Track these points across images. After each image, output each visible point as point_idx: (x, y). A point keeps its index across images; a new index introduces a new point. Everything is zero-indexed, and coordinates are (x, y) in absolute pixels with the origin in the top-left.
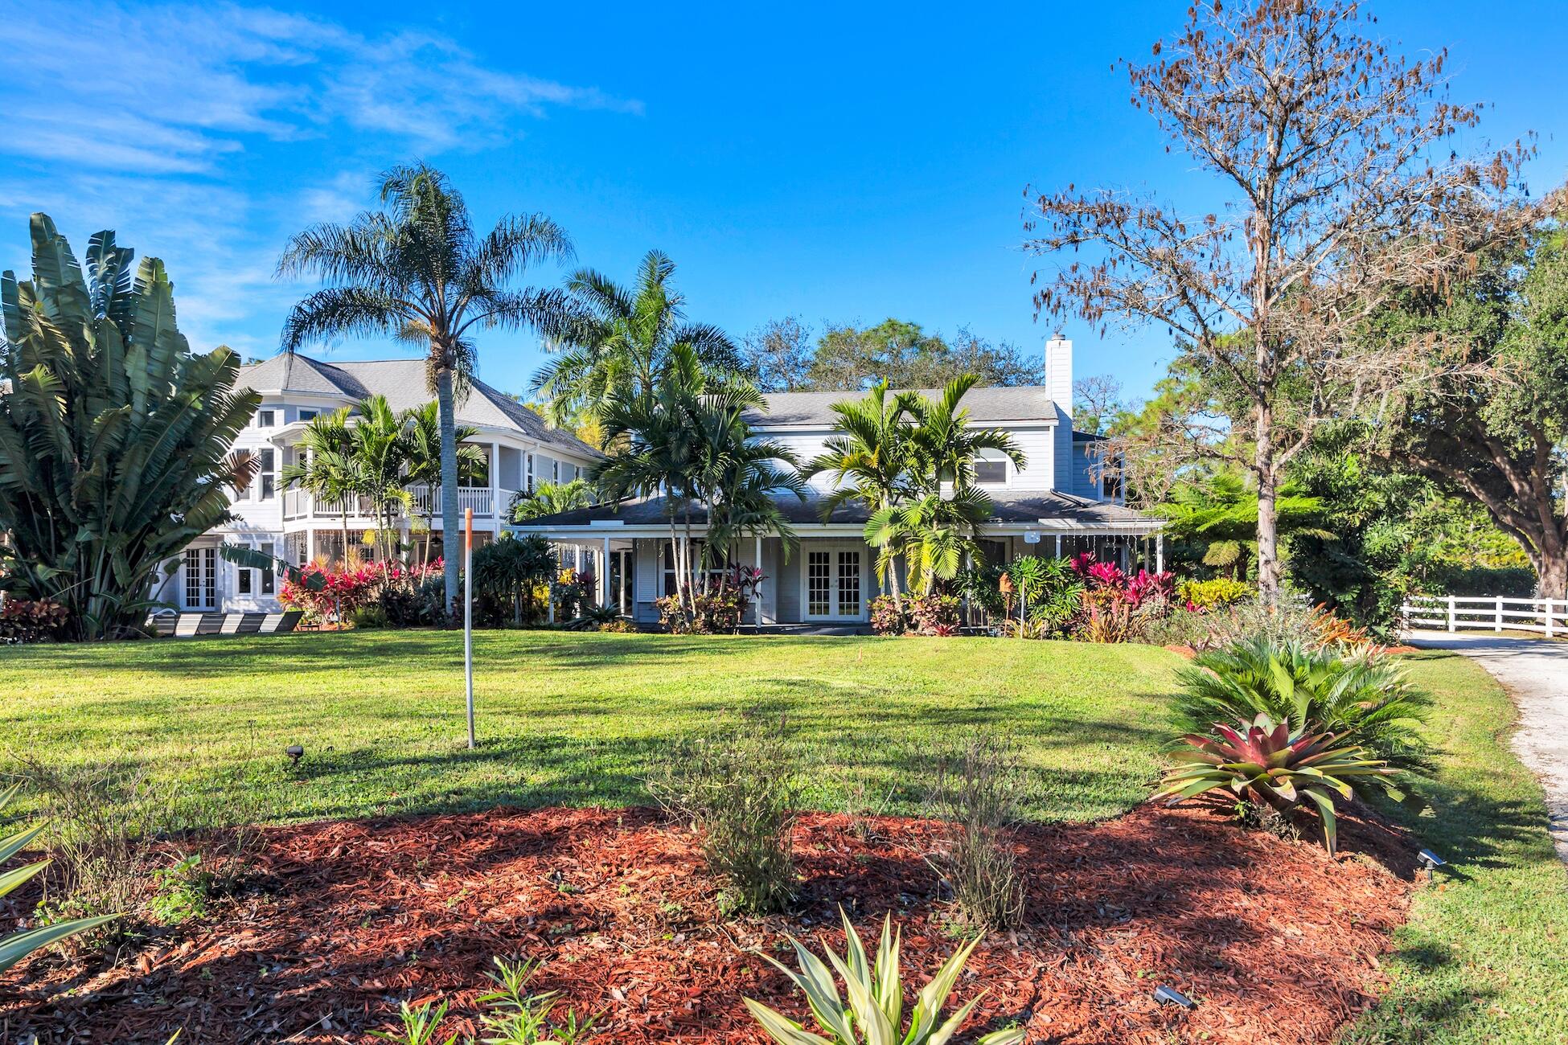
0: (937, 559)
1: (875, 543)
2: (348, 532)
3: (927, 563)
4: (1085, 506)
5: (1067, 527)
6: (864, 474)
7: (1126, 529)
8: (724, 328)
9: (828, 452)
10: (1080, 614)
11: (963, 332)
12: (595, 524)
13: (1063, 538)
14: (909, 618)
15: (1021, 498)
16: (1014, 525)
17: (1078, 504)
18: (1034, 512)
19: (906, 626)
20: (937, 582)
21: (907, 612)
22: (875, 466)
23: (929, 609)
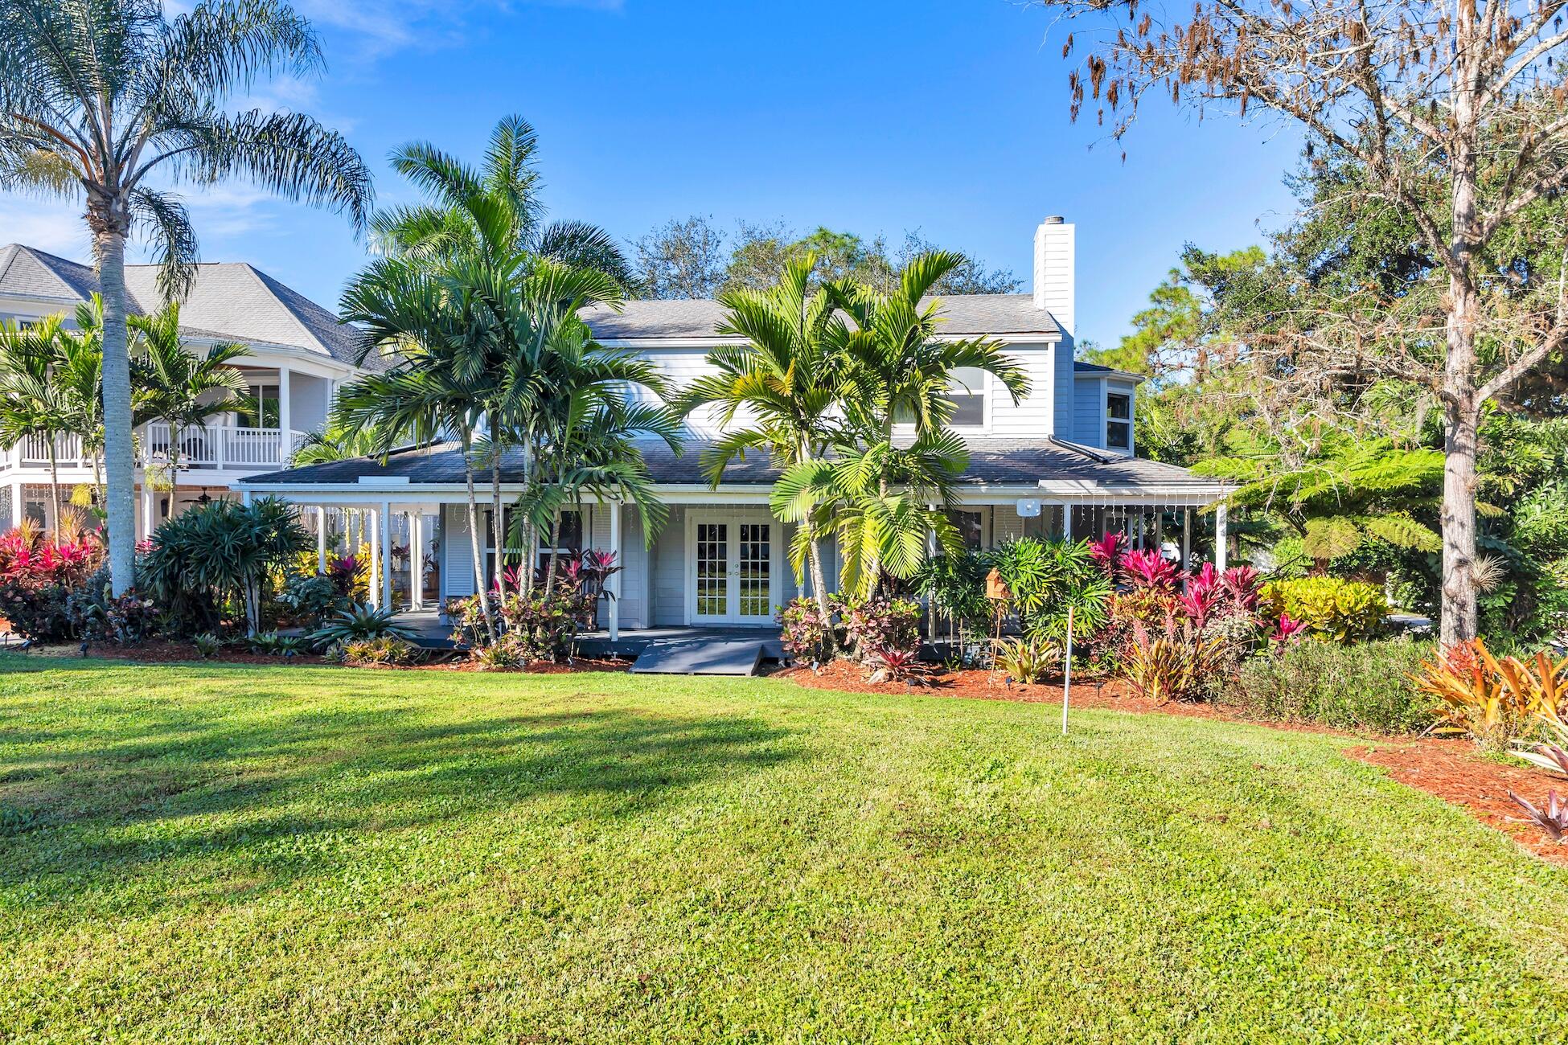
0: (887, 546)
1: (789, 515)
2: (58, 486)
3: (871, 550)
4: (1106, 462)
5: (1083, 492)
6: (773, 406)
7: (1171, 496)
8: (608, 231)
9: (715, 371)
10: (1107, 631)
11: (913, 238)
12: (365, 481)
13: (1076, 509)
14: (841, 634)
15: (1005, 448)
16: (1001, 489)
17: (1096, 458)
18: (1030, 468)
19: (835, 647)
20: (884, 577)
21: (838, 626)
22: (788, 392)
23: (873, 624)
